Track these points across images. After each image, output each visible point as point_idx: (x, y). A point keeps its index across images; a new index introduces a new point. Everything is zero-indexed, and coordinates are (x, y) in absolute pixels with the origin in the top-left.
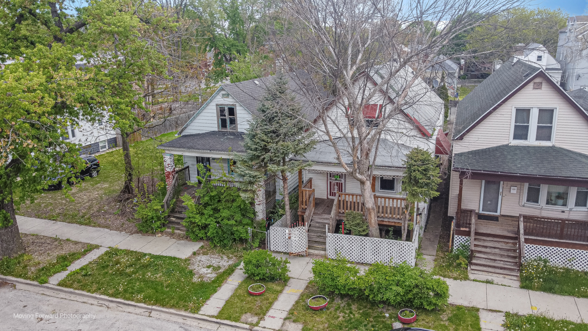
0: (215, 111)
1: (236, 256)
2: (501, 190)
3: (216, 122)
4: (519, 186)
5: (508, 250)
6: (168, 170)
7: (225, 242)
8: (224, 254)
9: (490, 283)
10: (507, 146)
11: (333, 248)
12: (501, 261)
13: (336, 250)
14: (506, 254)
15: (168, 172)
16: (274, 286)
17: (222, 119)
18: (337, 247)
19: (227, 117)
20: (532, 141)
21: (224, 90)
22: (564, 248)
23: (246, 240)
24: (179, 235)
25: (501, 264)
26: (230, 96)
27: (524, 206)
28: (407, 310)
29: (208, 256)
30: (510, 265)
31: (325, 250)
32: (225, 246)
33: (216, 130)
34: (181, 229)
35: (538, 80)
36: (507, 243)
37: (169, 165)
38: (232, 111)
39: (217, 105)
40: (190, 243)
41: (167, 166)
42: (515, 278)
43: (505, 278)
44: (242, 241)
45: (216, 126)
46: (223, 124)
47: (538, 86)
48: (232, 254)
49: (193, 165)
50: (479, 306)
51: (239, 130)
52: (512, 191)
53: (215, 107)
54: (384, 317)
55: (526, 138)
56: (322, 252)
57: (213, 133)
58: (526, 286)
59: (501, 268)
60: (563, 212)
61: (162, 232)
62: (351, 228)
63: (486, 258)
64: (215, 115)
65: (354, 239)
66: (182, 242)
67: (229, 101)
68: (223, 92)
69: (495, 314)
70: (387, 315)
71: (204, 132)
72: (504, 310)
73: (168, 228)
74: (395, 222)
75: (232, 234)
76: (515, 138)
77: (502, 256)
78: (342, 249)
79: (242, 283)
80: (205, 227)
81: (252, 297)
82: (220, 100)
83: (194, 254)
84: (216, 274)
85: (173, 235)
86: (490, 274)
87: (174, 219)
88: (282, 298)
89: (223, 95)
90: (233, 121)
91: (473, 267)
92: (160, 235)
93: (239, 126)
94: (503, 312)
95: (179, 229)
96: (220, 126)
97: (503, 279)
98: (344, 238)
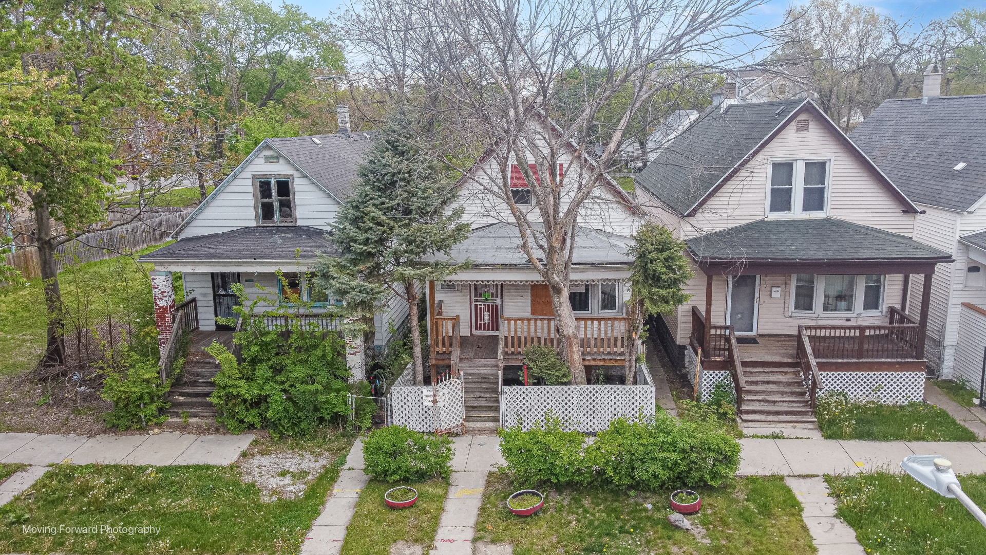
0: (250, 189)
1: (329, 450)
2: (757, 295)
3: (252, 210)
4: (784, 286)
5: (789, 384)
6: (162, 303)
7: (303, 425)
8: (304, 449)
9: (779, 438)
10: (763, 221)
11: (512, 413)
12: (784, 401)
13: (518, 416)
14: (788, 390)
15: (162, 307)
16: (428, 488)
17: (263, 205)
18: (521, 410)
19: (275, 200)
20: (797, 212)
21: (270, 148)
22: (866, 371)
23: (345, 419)
24: (199, 427)
25: (784, 407)
26: (281, 160)
27: (791, 317)
28: (682, 492)
29: (273, 456)
30: (798, 407)
31: (496, 419)
32: (303, 434)
33: (253, 224)
34: (201, 414)
35: (803, 117)
36: (786, 373)
37: (165, 294)
38: (284, 188)
39: (254, 177)
40: (227, 437)
41: (160, 296)
42: (810, 426)
43: (795, 427)
44: (337, 419)
45: (253, 217)
46: (267, 211)
47: (803, 127)
48: (320, 447)
49: (205, 295)
50: (781, 473)
51: (299, 223)
52: (774, 295)
53: (250, 182)
54: (646, 510)
55: (787, 207)
56: (491, 425)
57: (246, 231)
58: (833, 434)
59: (787, 413)
60: (848, 320)
61: (158, 425)
62: (542, 372)
63: (760, 401)
64: (251, 196)
65: (551, 392)
66: (210, 437)
67: (279, 169)
68: (268, 153)
69: (808, 480)
70: (649, 506)
71: (228, 230)
72: (821, 473)
73: (172, 416)
74: (604, 360)
75: (316, 409)
76: (773, 209)
77: (783, 394)
78: (530, 413)
79: (364, 492)
80: (259, 402)
81: (395, 513)
82: (261, 167)
83: (244, 455)
84: (305, 483)
85: (185, 428)
86: (773, 425)
87: (182, 398)
88: (451, 506)
89: (266, 157)
90: (287, 206)
91: (745, 417)
92: (157, 430)
93: (298, 216)
94: (818, 476)
95: (195, 416)
96: (261, 217)
97: (793, 430)
98: (533, 392)
